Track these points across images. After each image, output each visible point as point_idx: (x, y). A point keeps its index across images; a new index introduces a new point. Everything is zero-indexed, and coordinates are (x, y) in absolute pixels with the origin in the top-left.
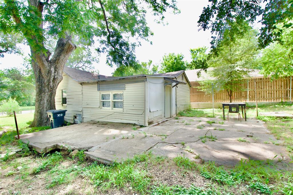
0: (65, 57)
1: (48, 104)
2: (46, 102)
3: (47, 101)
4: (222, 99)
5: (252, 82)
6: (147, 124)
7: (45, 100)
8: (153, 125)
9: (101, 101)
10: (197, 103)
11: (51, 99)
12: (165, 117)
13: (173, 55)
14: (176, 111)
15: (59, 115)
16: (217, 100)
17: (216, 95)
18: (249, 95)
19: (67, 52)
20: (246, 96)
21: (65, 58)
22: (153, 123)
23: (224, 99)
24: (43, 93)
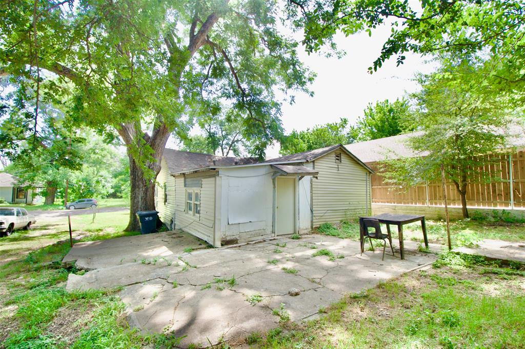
0: (161, 140)
1: (143, 203)
2: (140, 200)
3: (142, 199)
4: (449, 199)
5: (521, 159)
6: (218, 244)
7: (140, 197)
8: (235, 245)
9: (188, 203)
10: (393, 206)
11: (146, 197)
12: (273, 232)
13: (386, 104)
14: (312, 222)
15: (147, 219)
16: (436, 201)
17: (435, 190)
18: (514, 191)
19: (163, 133)
20: (507, 194)
21: (161, 142)
22: (237, 243)
23: (452, 198)
24: (137, 189)
